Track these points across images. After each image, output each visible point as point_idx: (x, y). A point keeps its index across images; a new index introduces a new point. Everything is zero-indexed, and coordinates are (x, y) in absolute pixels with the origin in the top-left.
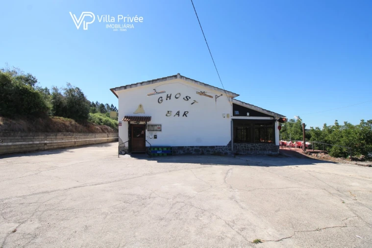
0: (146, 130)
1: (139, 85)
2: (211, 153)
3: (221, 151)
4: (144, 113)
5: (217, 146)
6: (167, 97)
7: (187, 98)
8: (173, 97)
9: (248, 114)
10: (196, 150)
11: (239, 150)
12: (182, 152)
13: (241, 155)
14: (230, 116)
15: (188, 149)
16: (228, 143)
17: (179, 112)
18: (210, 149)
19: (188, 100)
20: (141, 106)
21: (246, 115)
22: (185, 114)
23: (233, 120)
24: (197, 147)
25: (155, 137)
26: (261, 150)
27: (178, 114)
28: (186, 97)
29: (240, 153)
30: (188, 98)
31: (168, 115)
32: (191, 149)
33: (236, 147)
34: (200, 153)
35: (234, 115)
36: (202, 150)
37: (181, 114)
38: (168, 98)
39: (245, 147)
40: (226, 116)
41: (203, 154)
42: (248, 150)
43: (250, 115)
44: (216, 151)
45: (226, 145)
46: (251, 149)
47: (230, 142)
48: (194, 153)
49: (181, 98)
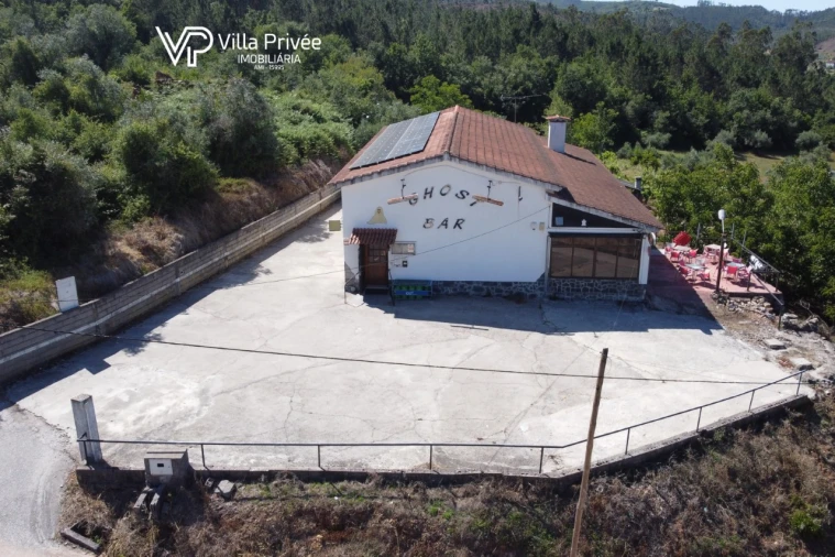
0: (389, 253)
1: (375, 175)
2: (504, 294)
3: (523, 290)
4: (386, 222)
5: (516, 283)
6: (426, 193)
7: (463, 195)
8: (436, 193)
9: (584, 222)
10: (476, 289)
11: (559, 290)
12: (450, 291)
13: (563, 299)
14: (546, 226)
15: (462, 287)
16: (539, 276)
17: (446, 220)
18: (502, 288)
19: (464, 197)
20: (379, 211)
21: (579, 225)
22: (458, 224)
23: (552, 235)
24: (478, 282)
25: (405, 265)
26: (605, 291)
27: (445, 223)
28: (461, 192)
29: (561, 296)
30: (465, 194)
31: (427, 225)
32: (467, 286)
33: (555, 284)
34: (484, 293)
35: (554, 225)
36: (488, 290)
37: (451, 223)
38: (428, 196)
39: (573, 285)
40: (537, 227)
41: (489, 295)
42: (578, 290)
43: (588, 225)
44: (514, 292)
45: (534, 280)
46: (585, 290)
47: (543, 276)
48: (472, 292)
49: (451, 195)
